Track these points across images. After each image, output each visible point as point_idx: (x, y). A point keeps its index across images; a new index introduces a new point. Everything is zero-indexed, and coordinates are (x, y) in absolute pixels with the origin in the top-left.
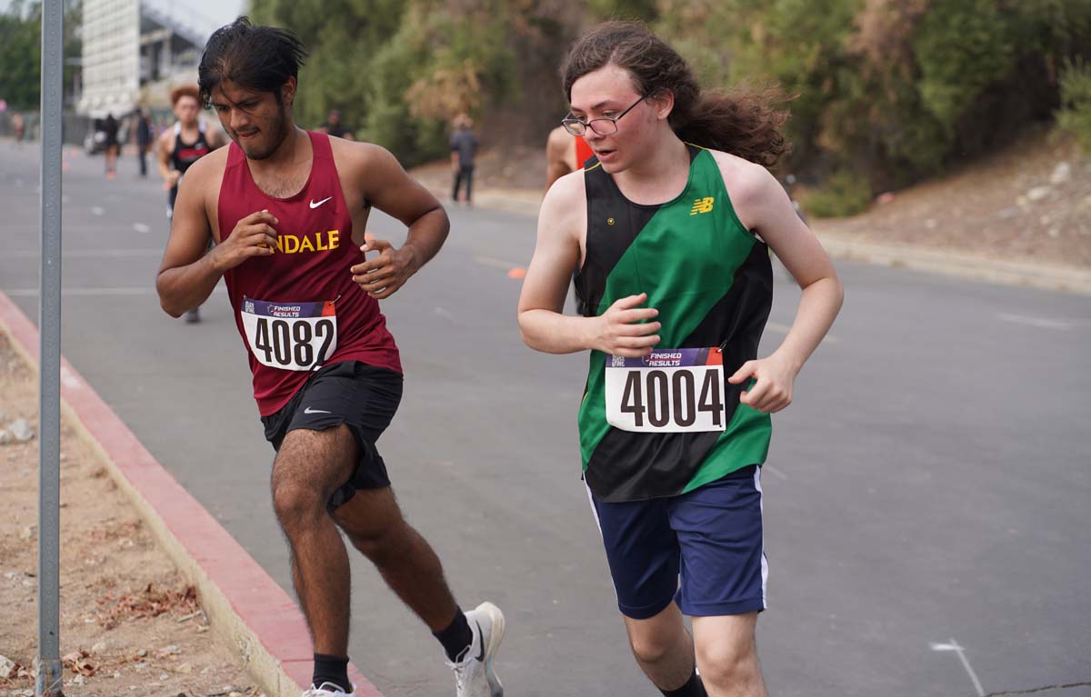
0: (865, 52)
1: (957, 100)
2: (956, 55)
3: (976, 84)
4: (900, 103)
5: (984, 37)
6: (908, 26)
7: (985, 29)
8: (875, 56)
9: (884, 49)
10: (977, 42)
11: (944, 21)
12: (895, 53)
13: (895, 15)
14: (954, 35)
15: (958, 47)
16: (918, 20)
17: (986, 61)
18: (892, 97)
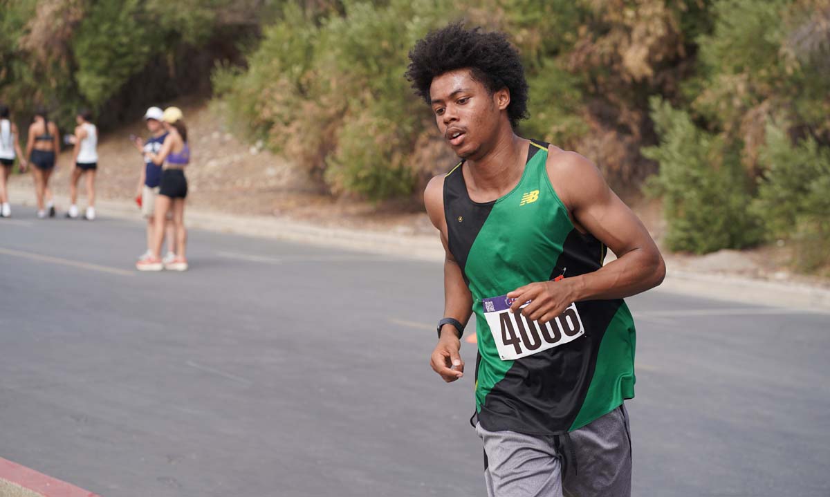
0: (33, 49)
1: (105, 87)
2: (105, 54)
3: (121, 76)
4: (58, 88)
5: (125, 40)
6: (68, 30)
7: (127, 34)
8: (41, 52)
9: (48, 47)
10: (121, 45)
11: (96, 27)
12: (57, 51)
13: (60, 22)
14: (103, 39)
15: (107, 47)
16: (76, 25)
17: (129, 59)
18: (54, 84)
